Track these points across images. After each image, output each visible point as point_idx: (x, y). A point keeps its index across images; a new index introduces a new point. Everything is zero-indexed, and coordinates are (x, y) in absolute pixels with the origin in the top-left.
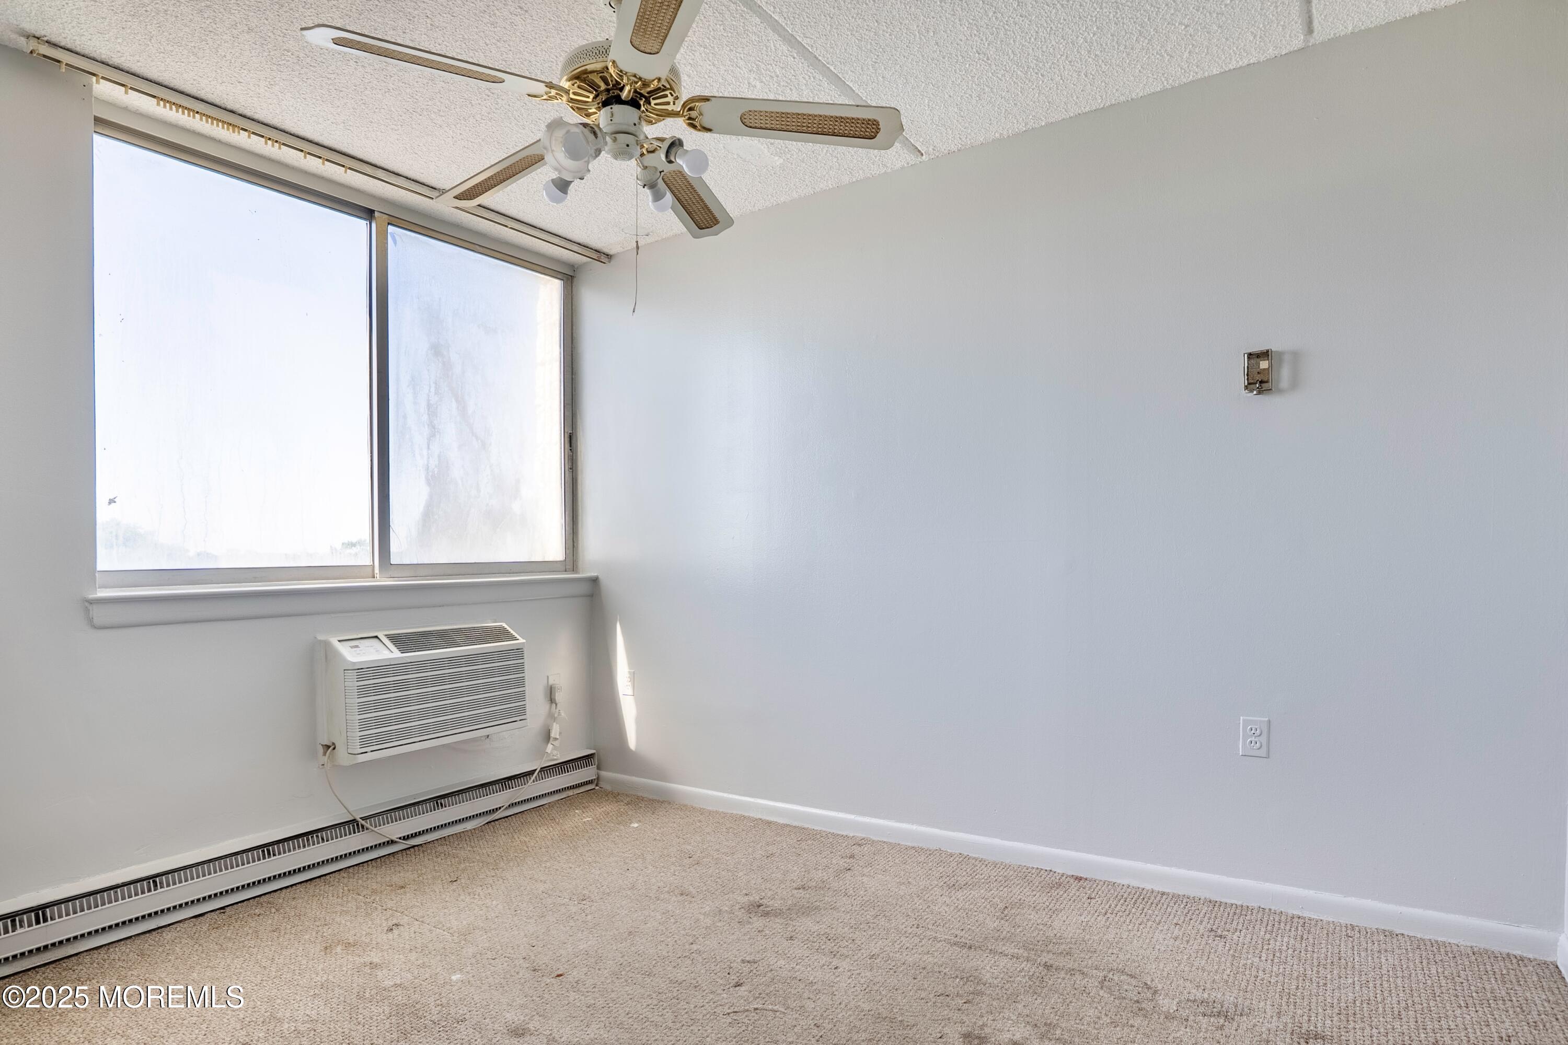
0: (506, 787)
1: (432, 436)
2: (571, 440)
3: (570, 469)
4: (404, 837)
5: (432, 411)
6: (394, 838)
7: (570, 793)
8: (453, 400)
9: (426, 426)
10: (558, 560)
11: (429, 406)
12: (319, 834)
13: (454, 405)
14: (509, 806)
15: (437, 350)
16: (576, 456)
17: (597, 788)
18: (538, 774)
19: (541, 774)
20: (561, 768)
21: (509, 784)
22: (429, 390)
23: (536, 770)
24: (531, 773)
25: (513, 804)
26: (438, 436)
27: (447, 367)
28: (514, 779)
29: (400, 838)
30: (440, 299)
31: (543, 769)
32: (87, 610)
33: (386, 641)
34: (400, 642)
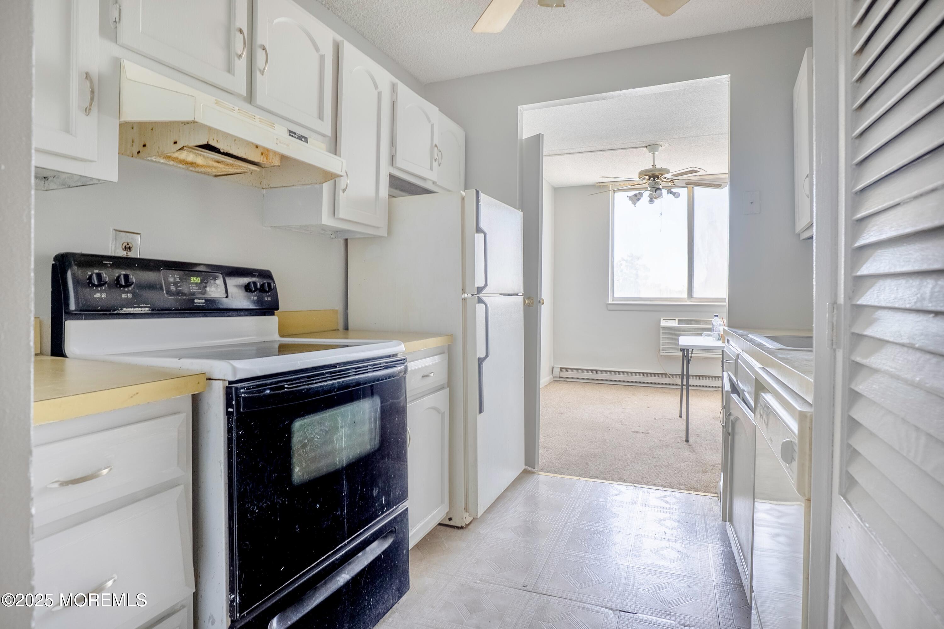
6: (679, 384)
32: (607, 306)
33: (677, 321)
34: (680, 321)
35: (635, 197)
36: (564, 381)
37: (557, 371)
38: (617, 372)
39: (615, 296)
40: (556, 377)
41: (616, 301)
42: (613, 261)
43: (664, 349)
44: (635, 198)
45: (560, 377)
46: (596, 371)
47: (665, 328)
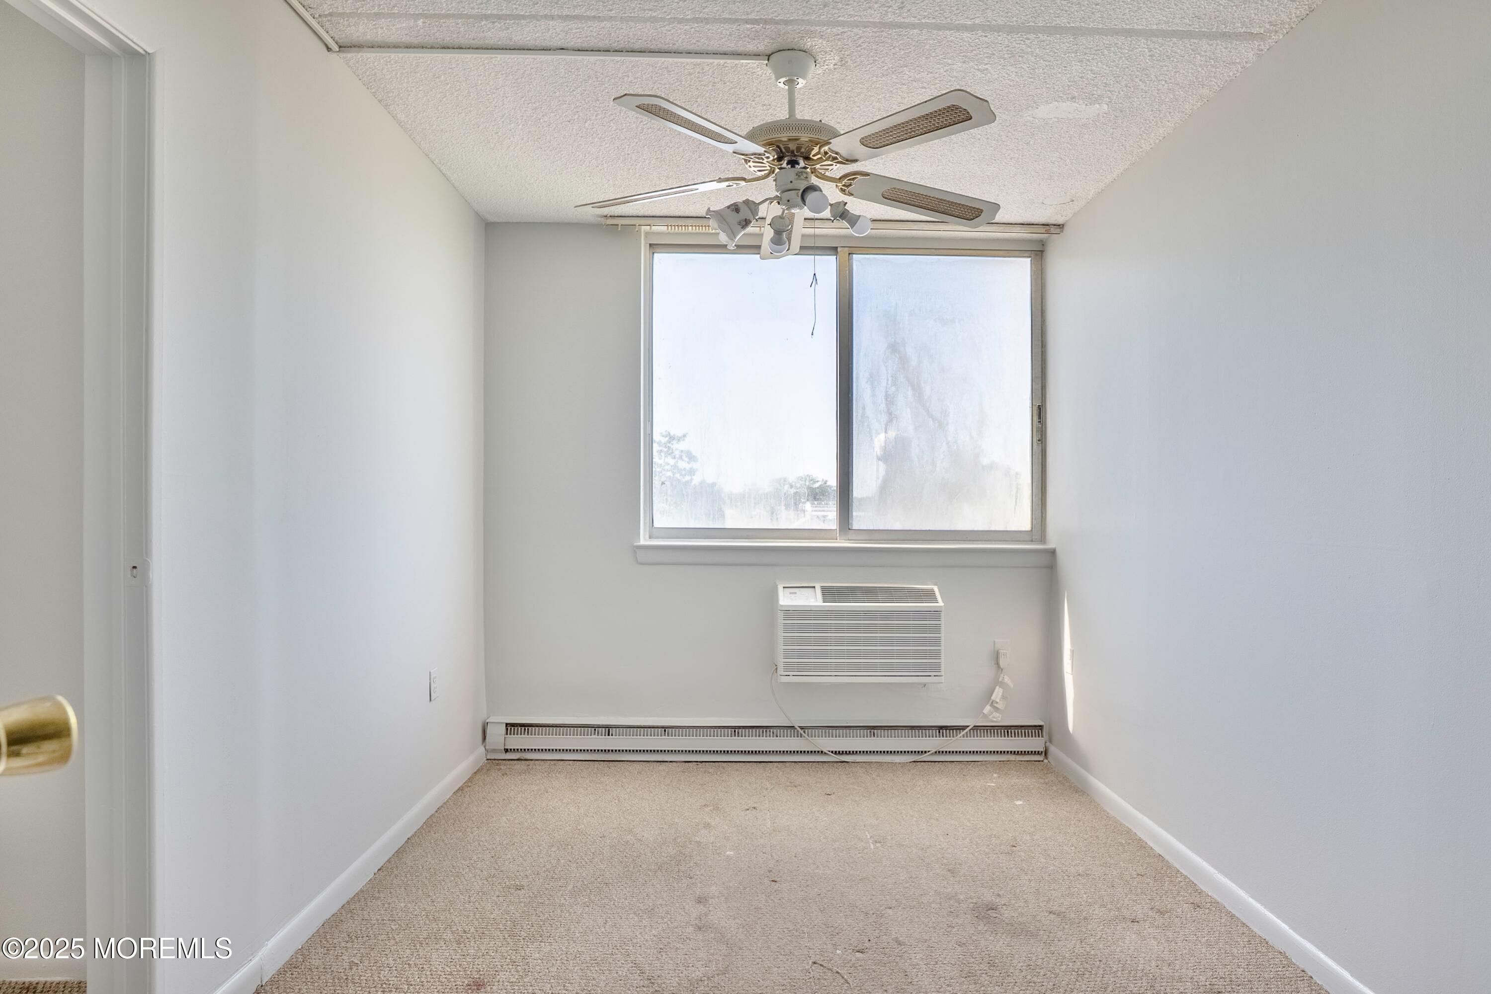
0: (939, 735)
1: (890, 421)
2: (1040, 413)
3: (1039, 440)
4: (836, 752)
5: (890, 400)
6: (825, 750)
7: (1012, 758)
8: (910, 388)
9: (883, 414)
10: (1024, 529)
11: (887, 396)
12: (771, 730)
13: (910, 393)
14: (936, 752)
15: (894, 348)
16: (1046, 428)
17: (1046, 761)
18: (970, 730)
19: (974, 732)
20: (1001, 732)
21: (943, 733)
22: (887, 384)
23: (968, 726)
24: (964, 728)
25: (939, 752)
26: (894, 422)
27: (904, 361)
28: (946, 730)
29: (832, 752)
30: (897, 304)
31: (976, 728)
32: (635, 552)
33: (818, 591)
34: (829, 593)
35: (734, 213)
36: (518, 760)
37: (497, 734)
38: (665, 729)
39: (656, 525)
40: (494, 751)
41: (657, 538)
42: (649, 432)
43: (788, 667)
44: (734, 218)
45: (506, 751)
46: (608, 729)
47: (790, 613)
